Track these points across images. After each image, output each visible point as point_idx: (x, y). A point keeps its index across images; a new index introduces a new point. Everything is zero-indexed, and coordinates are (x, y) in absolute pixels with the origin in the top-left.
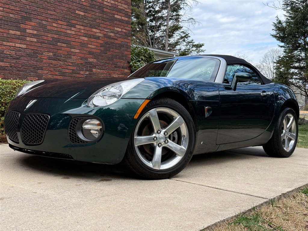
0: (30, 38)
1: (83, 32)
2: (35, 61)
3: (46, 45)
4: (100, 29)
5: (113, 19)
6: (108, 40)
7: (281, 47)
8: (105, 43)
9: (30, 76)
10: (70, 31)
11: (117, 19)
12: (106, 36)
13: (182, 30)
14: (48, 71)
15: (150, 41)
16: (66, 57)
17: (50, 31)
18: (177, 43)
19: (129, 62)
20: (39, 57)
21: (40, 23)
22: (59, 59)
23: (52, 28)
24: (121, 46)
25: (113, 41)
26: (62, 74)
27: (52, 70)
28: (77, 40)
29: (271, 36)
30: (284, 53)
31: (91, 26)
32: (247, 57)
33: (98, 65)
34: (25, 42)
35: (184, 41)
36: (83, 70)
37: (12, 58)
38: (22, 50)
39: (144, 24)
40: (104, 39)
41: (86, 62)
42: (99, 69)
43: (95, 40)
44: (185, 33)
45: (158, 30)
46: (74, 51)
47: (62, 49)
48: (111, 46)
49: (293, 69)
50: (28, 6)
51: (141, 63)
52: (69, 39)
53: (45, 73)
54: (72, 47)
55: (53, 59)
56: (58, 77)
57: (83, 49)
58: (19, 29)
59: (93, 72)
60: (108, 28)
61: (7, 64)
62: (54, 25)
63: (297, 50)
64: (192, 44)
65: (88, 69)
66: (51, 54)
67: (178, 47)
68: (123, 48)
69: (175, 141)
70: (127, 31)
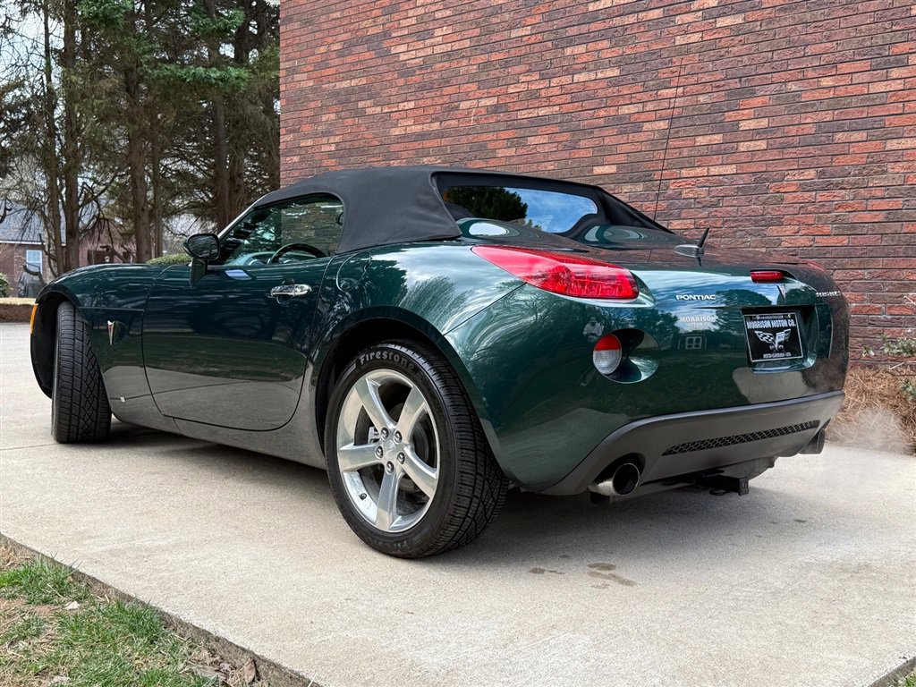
0: (749, 143)
2: (759, 203)
3: (794, 150)
10: (885, 83)
14: (797, 227)
16: (865, 171)
17: (808, 107)
20: (771, 191)
21: (779, 92)
22: (837, 185)
23: (817, 95)
26: (849, 229)
27: (810, 223)
34: (734, 158)
37: (700, 206)
38: (726, 180)
46: (896, 147)
47: (851, 150)
50: (745, 58)
52: (879, 111)
53: (788, 233)
54: (890, 136)
55: (815, 188)
56: (832, 241)
58: (719, 127)
61: (688, 224)
62: (826, 82)
66: (810, 174)
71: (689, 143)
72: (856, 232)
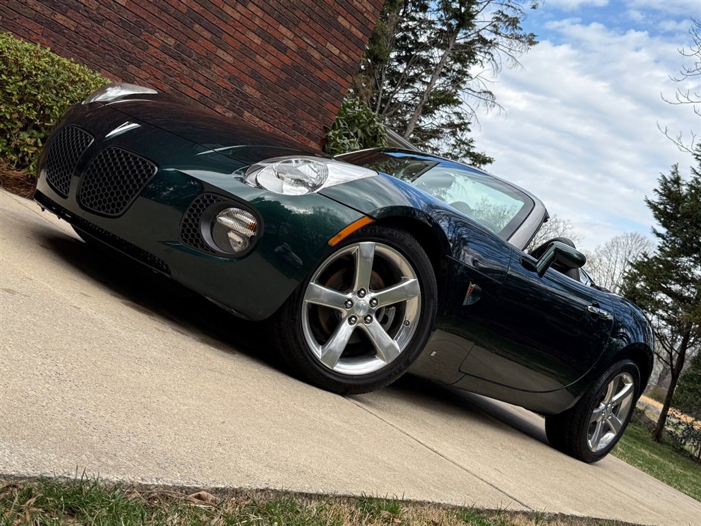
1: (257, 22)
2: (131, 42)
3: (169, 17)
4: (296, 32)
5: (331, 23)
6: (303, 63)
7: (659, 235)
8: (294, 66)
9: (107, 69)
10: (232, 10)
11: (339, 27)
12: (302, 52)
13: (457, 109)
14: (149, 76)
15: (379, 104)
16: (200, 61)
18: (435, 133)
19: (326, 130)
20: (143, 38)
22: (183, 60)
24: (324, 87)
25: (312, 69)
27: (158, 77)
28: (239, 34)
29: (646, 204)
30: (659, 252)
31: (280, 17)
32: (572, 228)
33: (261, 107)
35: (454, 134)
36: (223, 105)
37: (86, 14)
38: (115, 7)
39: (382, 61)
40: (296, 57)
41: (237, 90)
42: (258, 117)
43: (277, 51)
44: (463, 119)
45: (406, 87)
46: (221, 55)
47: (200, 41)
48: (303, 80)
49: (664, 293)
51: (350, 142)
52: (222, 26)
53: (141, 76)
54: (221, 46)
55: (170, 53)
57: (241, 60)
59: (242, 116)
60: (313, 36)
61: (71, 24)
63: (688, 255)
64: (466, 148)
65: (234, 107)
66: (171, 42)
67: (434, 142)
68: (327, 94)
69: (385, 326)
70: (349, 61)
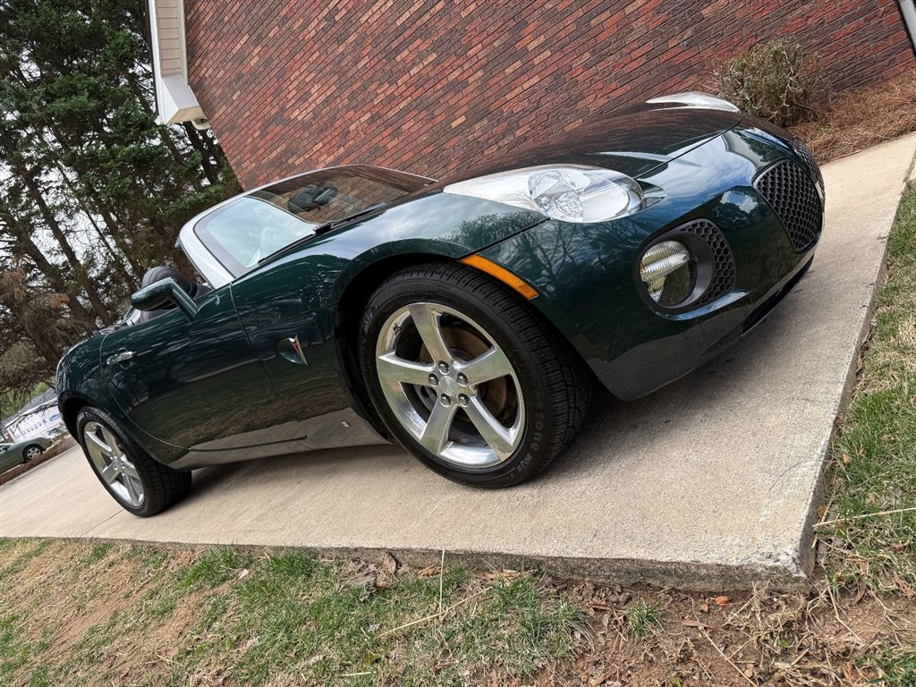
0: (539, 57)
17: (565, 14)
21: (542, 14)
26: (627, 78)
34: (534, 70)
56: (620, 92)
58: (515, 56)
71: (502, 76)
72: (633, 78)
